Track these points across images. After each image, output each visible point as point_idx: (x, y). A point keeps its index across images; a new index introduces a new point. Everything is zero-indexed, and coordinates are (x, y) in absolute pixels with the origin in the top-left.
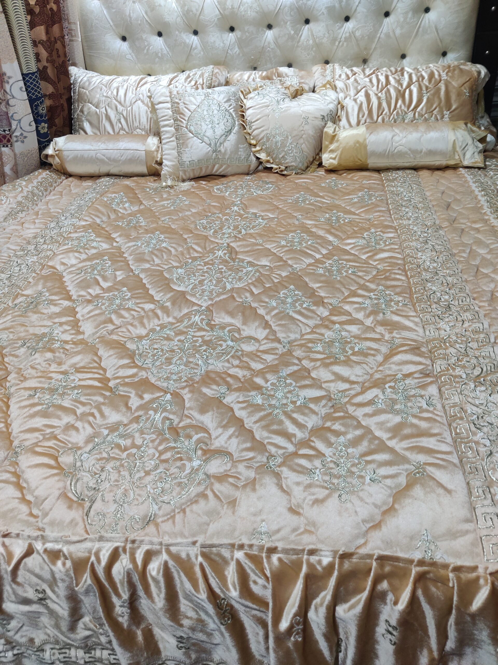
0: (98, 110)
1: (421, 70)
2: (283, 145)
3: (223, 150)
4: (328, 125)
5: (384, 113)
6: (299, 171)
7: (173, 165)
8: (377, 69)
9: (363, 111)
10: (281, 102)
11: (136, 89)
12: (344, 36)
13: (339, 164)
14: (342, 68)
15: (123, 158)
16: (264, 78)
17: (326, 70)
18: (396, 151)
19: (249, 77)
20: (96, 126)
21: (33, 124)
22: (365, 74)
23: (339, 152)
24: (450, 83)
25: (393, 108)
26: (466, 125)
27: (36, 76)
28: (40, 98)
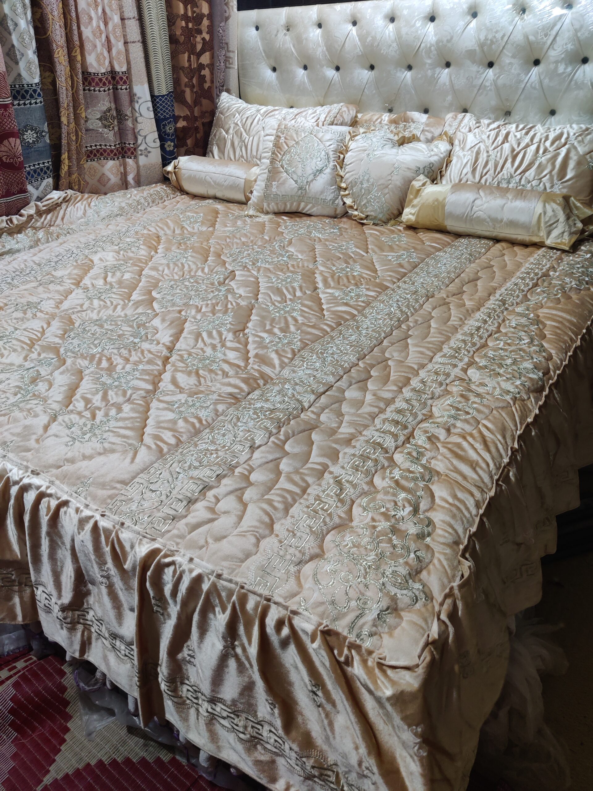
0: (226, 136)
2: (369, 191)
3: (309, 190)
4: (418, 178)
5: (489, 174)
6: (379, 222)
7: (259, 196)
9: (467, 168)
13: (417, 221)
15: (226, 184)
16: (391, 122)
17: (457, 119)
18: (474, 216)
19: (377, 120)
20: (222, 151)
21: (158, 141)
23: (419, 208)
24: (575, 148)
25: (499, 169)
26: (566, 198)
27: (166, 99)
28: (168, 118)
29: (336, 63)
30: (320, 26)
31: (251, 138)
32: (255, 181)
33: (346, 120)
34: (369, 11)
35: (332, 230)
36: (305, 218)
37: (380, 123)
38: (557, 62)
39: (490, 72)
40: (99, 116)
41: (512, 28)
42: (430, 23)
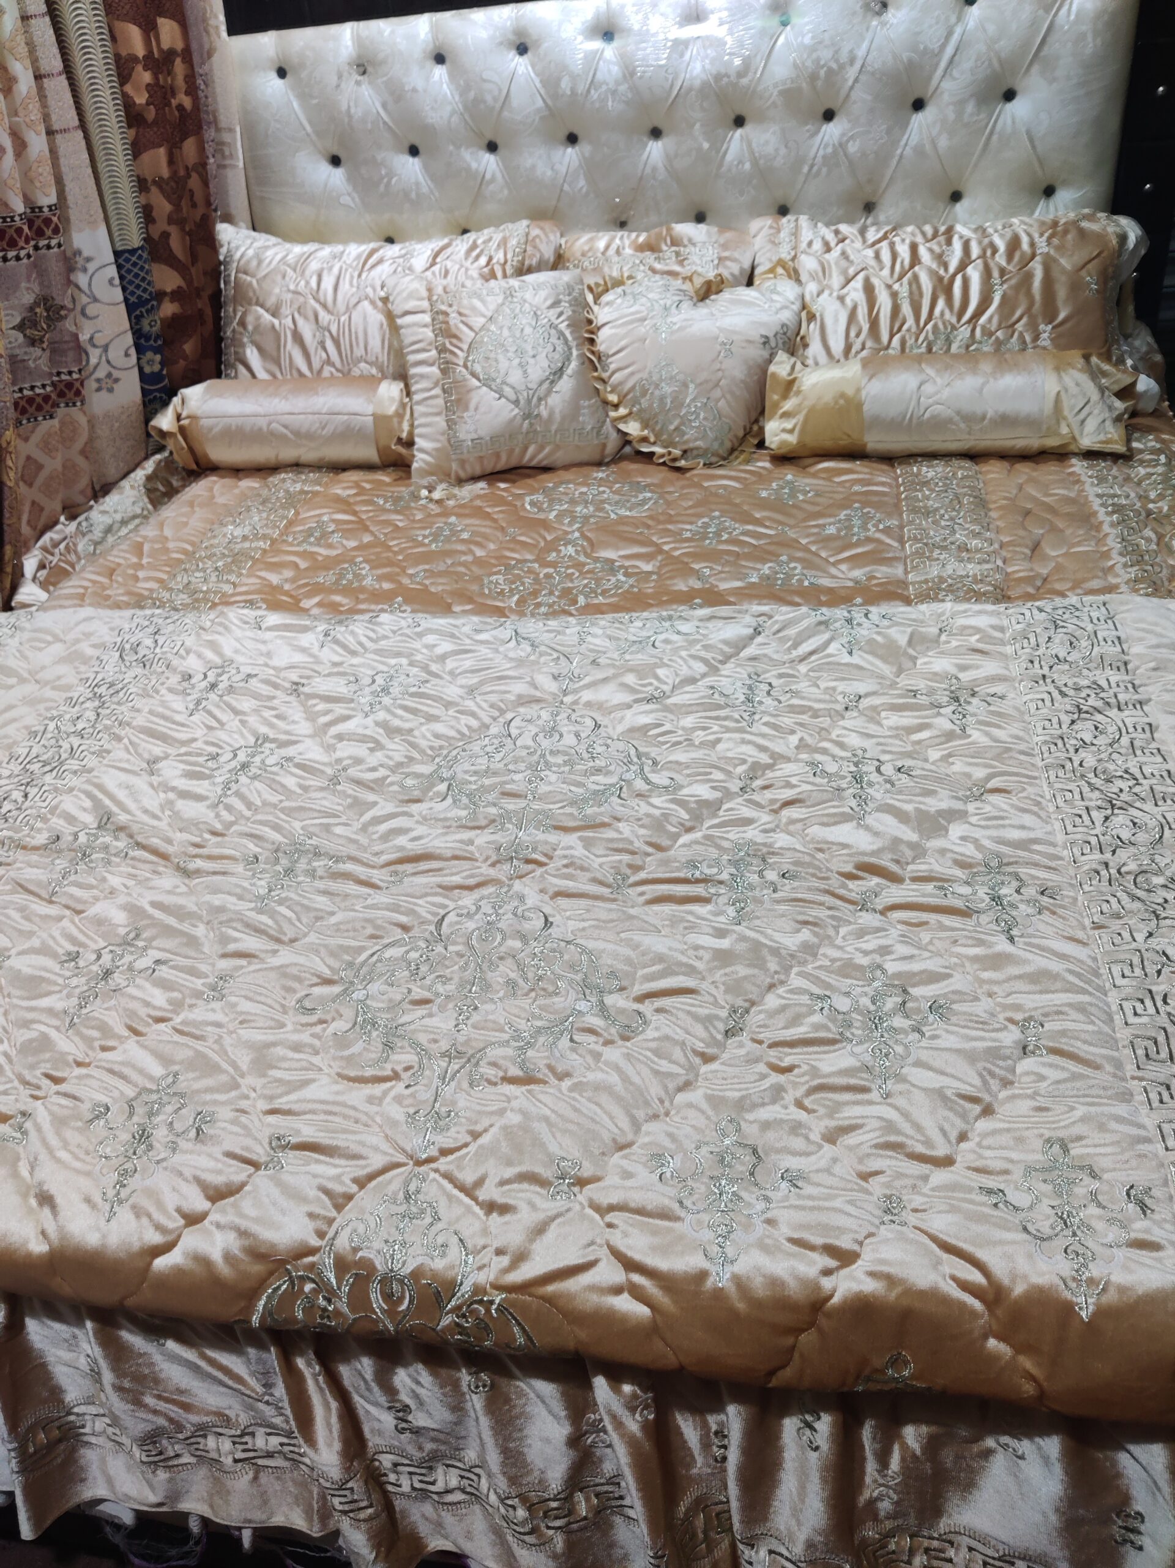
0: (276, 322)
1: (990, 230)
2: (678, 402)
3: (545, 413)
4: (777, 359)
5: (905, 327)
6: (714, 459)
7: (437, 450)
8: (894, 229)
9: (858, 323)
10: (673, 309)
11: (360, 276)
12: (821, 153)
13: (801, 444)
14: (816, 226)
15: (325, 432)
16: (640, 248)
17: (779, 231)
18: (927, 415)
19: (607, 247)
20: (272, 357)
22: (864, 241)
23: (800, 418)
24: (1056, 261)
25: (923, 316)
27: (140, 258)
28: (148, 301)
29: (489, 136)
30: (440, 59)
38: (958, 101)
39: (830, 130)
40: (17, 320)
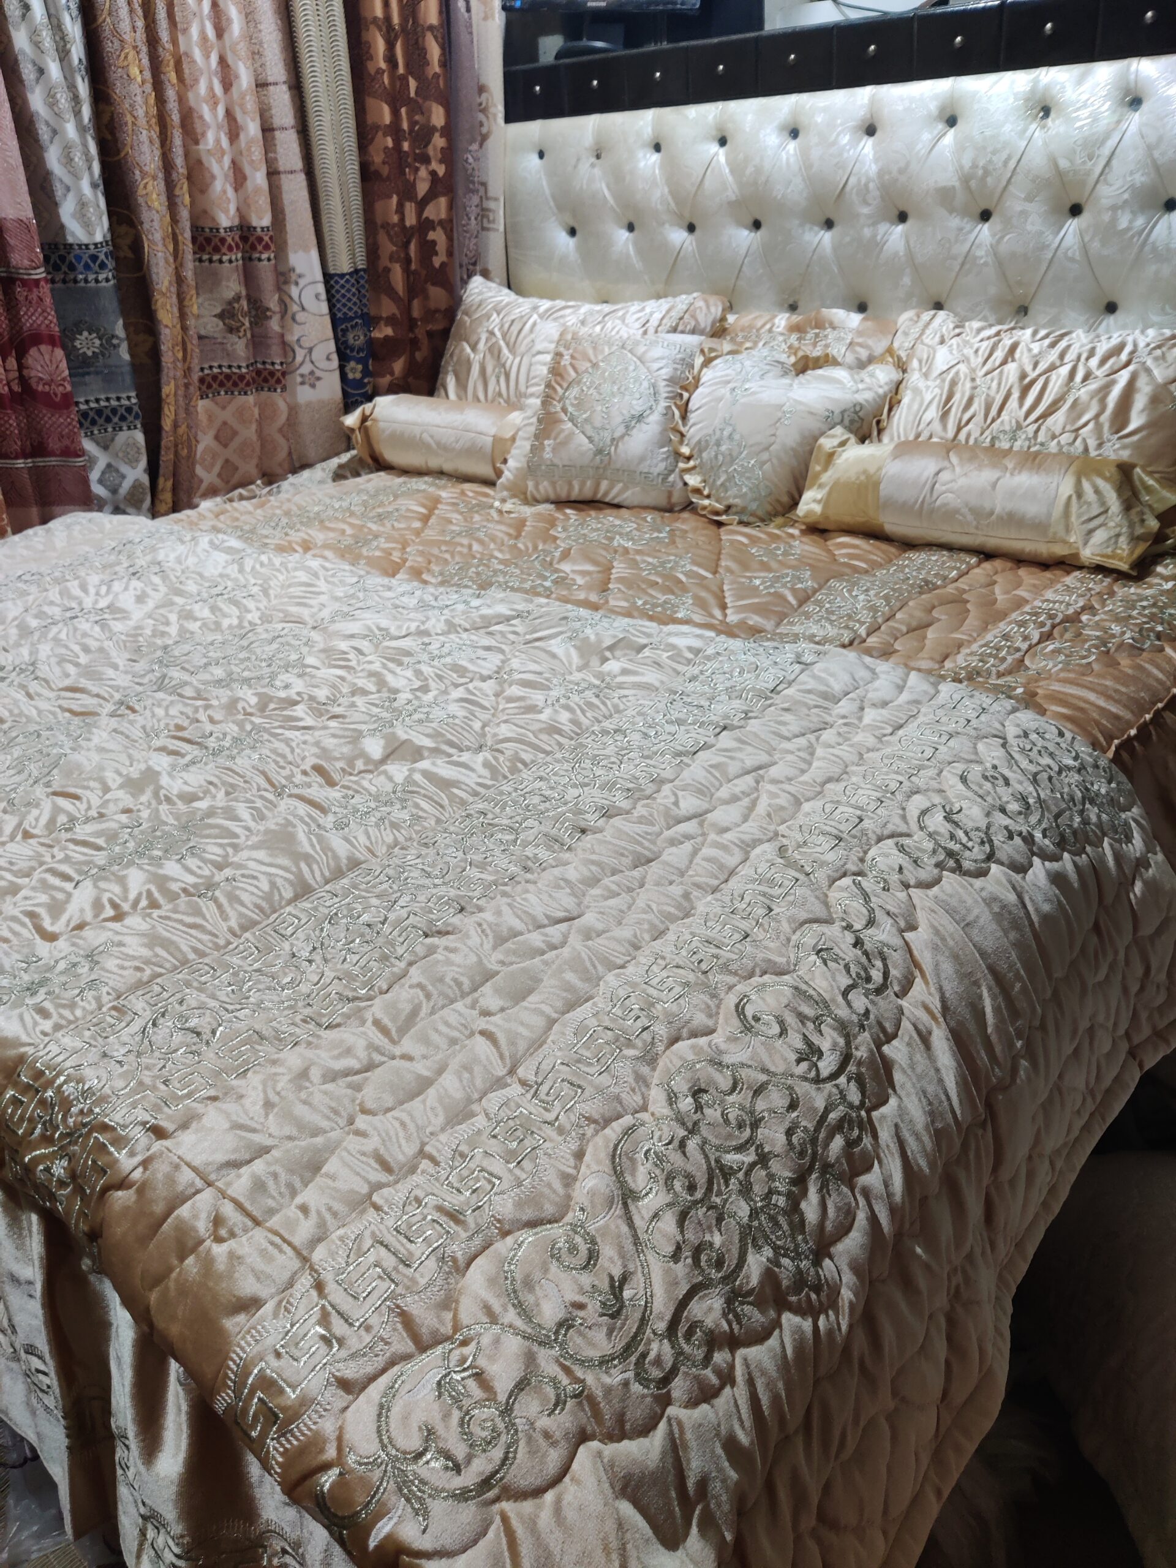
0: (473, 356)
2: (732, 459)
4: (831, 432)
5: (974, 421)
6: (752, 519)
7: (519, 469)
14: (947, 321)
15: (458, 446)
16: (792, 328)
18: (938, 503)
20: (462, 385)
21: (335, 357)
23: (829, 489)
24: (1148, 371)
25: (993, 412)
26: (1125, 471)
27: (348, 281)
28: (352, 319)
29: (688, 219)
30: (657, 148)
31: (518, 360)
32: (513, 439)
33: (703, 325)
34: (750, 117)
35: (655, 535)
36: (608, 511)
37: (770, 331)
38: (1114, 208)
39: (985, 231)
40: (218, 310)
41: (1024, 143)
42: (866, 137)
